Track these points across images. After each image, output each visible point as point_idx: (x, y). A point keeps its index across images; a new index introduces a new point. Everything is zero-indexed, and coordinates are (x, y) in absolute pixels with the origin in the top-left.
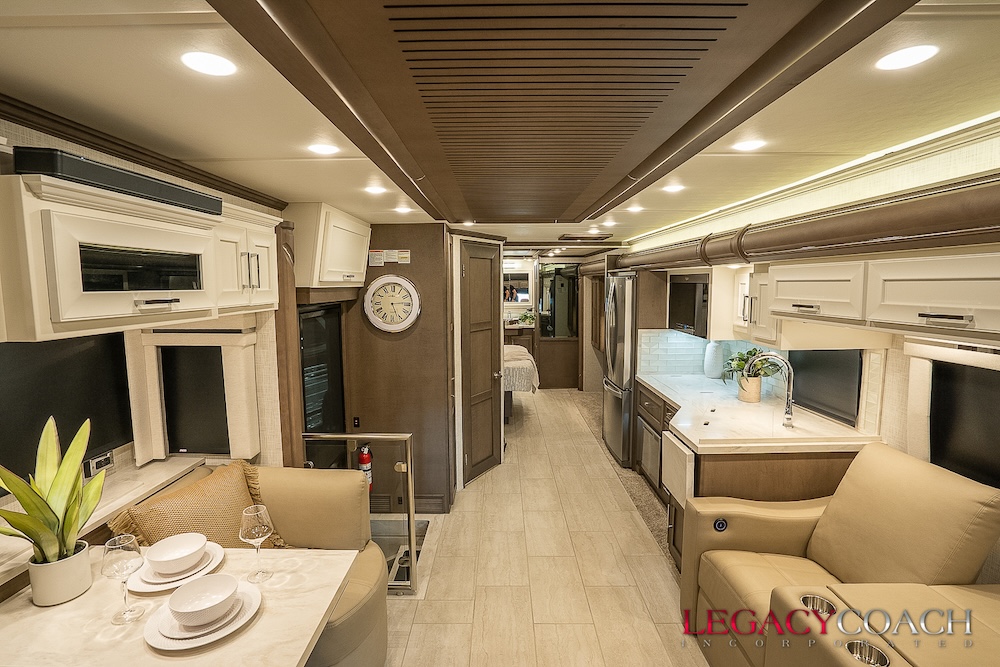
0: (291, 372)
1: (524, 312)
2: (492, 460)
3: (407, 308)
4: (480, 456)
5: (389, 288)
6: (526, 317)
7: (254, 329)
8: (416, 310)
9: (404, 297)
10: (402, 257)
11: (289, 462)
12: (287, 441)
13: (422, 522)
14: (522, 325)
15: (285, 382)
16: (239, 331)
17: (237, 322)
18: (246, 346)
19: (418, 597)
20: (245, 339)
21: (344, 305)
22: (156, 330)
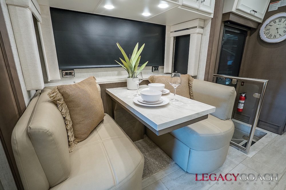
0: (214, 45)
5: (277, 20)
7: (203, 28)
11: (206, 79)
12: (207, 73)
13: (263, 132)
15: (211, 49)
16: (196, 27)
17: (196, 23)
18: (198, 33)
19: (248, 156)
20: (198, 30)
21: (249, 32)
22: (175, 31)
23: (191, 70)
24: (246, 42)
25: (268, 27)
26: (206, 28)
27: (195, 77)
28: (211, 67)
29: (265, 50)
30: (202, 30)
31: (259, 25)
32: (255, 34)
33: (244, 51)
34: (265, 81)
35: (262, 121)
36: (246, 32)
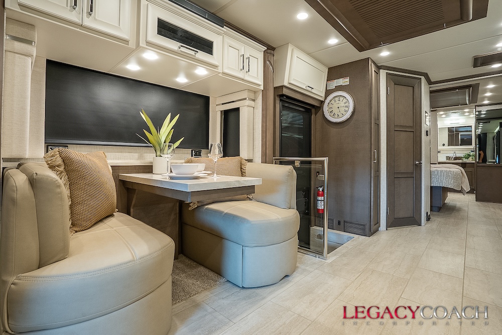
1: (467, 152)
2: (413, 221)
3: (347, 109)
4: (402, 214)
5: (337, 99)
6: (469, 156)
7: (253, 100)
8: (351, 109)
9: (345, 103)
10: (344, 81)
11: (264, 161)
13: (348, 237)
14: (465, 160)
16: (245, 99)
17: (245, 95)
18: (248, 106)
19: (327, 261)
20: (247, 102)
21: (313, 110)
22: (222, 104)
23: (244, 153)
24: (312, 122)
25: (331, 106)
26: (257, 101)
27: (250, 161)
28: (268, 146)
29: (333, 131)
30: (253, 102)
31: (322, 102)
32: (320, 113)
33: (312, 132)
34: (326, 160)
35: (347, 222)
36: (310, 110)
